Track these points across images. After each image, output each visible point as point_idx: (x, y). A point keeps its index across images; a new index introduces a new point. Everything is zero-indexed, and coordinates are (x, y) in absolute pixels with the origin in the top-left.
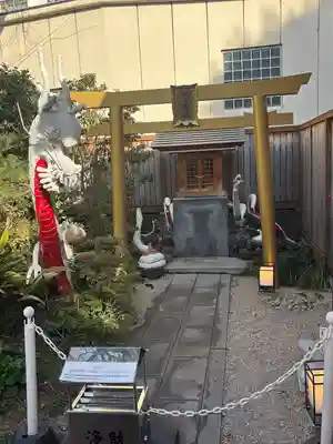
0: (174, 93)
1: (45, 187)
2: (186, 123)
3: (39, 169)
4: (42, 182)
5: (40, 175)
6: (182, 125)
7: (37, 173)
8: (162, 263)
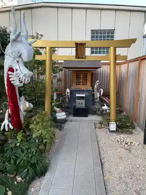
1: (12, 82)
4: (10, 80)
5: (10, 76)
7: (8, 75)
8: (65, 117)
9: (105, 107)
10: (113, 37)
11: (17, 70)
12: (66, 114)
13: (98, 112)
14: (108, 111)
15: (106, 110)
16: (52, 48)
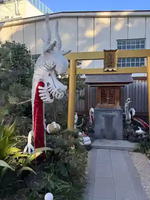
0: (105, 54)
1: (42, 98)
2: (110, 70)
3: (40, 87)
4: (40, 95)
5: (40, 91)
6: (108, 71)
7: (38, 90)
8: (90, 142)
9: (140, 131)
10: (143, 46)
11: (48, 84)
12: (91, 140)
13: (131, 137)
14: (144, 136)
15: (141, 135)
16: (77, 60)
